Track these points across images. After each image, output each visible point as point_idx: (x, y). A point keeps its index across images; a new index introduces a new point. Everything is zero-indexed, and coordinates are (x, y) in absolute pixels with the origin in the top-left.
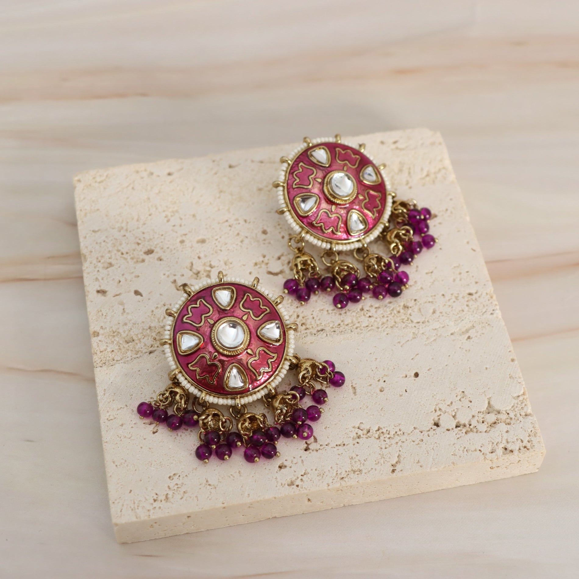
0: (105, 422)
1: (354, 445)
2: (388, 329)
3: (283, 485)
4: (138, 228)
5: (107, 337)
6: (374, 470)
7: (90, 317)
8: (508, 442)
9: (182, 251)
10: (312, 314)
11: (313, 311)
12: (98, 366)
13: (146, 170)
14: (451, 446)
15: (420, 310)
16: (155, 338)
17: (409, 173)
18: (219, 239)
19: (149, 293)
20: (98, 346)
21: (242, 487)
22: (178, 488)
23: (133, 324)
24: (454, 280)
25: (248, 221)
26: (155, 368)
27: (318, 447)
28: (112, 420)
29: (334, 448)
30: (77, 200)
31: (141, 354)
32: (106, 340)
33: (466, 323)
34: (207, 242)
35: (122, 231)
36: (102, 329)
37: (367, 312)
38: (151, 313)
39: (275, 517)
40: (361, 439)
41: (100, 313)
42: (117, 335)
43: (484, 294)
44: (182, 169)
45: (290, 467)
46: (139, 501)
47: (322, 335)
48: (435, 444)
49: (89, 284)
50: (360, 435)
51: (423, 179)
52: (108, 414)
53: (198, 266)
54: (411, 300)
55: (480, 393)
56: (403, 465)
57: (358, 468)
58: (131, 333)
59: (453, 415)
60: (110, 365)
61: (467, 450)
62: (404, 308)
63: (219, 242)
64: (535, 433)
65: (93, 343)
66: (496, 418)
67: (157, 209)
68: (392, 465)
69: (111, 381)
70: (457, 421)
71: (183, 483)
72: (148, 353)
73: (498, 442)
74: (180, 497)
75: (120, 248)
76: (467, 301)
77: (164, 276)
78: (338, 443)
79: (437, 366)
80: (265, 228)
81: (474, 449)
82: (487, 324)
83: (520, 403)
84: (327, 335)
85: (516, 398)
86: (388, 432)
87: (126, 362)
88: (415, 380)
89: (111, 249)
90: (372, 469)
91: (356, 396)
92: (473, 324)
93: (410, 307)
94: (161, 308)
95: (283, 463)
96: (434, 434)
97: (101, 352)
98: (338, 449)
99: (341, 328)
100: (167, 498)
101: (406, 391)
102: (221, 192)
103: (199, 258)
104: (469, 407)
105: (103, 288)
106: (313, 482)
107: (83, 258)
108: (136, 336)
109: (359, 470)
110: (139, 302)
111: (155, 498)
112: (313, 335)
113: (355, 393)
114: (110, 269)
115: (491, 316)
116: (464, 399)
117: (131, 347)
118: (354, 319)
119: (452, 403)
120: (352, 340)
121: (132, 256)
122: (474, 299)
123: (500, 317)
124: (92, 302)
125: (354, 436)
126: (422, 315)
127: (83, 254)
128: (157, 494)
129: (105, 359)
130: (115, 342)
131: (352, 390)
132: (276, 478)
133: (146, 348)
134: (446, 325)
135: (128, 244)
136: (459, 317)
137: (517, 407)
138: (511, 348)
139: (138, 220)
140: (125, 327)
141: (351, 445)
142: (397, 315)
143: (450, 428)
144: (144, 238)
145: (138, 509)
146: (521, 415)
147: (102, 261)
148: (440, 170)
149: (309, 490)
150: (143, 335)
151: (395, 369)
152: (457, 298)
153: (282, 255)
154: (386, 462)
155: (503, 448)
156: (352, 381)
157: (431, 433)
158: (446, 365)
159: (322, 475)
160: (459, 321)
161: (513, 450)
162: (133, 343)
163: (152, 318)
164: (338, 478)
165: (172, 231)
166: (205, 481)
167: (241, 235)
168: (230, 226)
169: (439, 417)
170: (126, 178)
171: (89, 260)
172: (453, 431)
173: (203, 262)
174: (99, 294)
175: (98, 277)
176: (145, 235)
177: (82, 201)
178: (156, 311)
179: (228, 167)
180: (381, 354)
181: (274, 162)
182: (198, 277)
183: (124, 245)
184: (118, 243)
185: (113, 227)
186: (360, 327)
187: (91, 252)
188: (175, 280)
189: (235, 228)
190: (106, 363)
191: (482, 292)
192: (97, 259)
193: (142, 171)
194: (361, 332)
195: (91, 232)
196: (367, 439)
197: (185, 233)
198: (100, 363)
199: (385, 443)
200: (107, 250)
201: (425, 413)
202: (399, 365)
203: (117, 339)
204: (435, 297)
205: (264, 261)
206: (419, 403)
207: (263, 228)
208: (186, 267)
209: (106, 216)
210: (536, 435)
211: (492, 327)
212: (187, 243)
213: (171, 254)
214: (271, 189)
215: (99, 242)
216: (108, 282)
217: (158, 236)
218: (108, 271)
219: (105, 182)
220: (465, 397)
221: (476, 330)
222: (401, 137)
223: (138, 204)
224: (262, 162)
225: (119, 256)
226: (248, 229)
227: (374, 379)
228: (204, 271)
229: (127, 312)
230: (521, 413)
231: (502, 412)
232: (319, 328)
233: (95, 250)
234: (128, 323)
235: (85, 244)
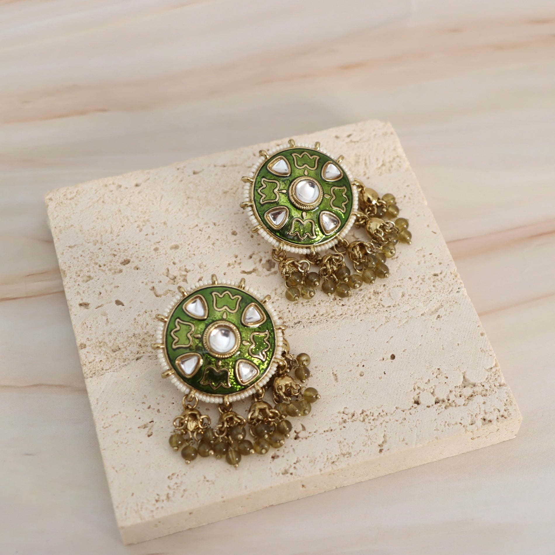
0: (100, 430)
1: (341, 429)
2: (361, 316)
3: (278, 474)
4: (112, 240)
5: (94, 348)
6: (362, 452)
7: (75, 330)
8: (486, 413)
9: (157, 258)
10: (288, 308)
11: (288, 305)
12: (88, 376)
13: (113, 184)
14: (433, 422)
15: (389, 294)
16: (140, 345)
17: (366, 164)
18: (191, 244)
19: (130, 302)
20: (86, 358)
21: (239, 480)
22: (178, 486)
23: (118, 333)
24: (419, 263)
25: (218, 224)
26: (143, 374)
27: (307, 434)
28: (107, 427)
29: (323, 434)
30: (50, 218)
31: (129, 362)
32: (93, 351)
33: (434, 303)
34: (180, 247)
35: (97, 244)
36: (89, 340)
37: (339, 301)
38: (134, 321)
39: (272, 505)
40: (347, 423)
41: (85, 326)
42: (104, 345)
43: (449, 274)
44: (149, 179)
45: (283, 457)
46: (142, 503)
47: (300, 327)
48: (418, 421)
49: (72, 298)
50: (346, 420)
51: (380, 168)
52: (103, 422)
53: (174, 272)
54: (380, 286)
55: (455, 368)
56: (390, 445)
57: (347, 451)
58: (117, 342)
59: (432, 392)
60: (100, 374)
61: (448, 424)
62: (374, 294)
63: (191, 246)
64: (510, 402)
65: (81, 354)
66: (472, 391)
67: (128, 220)
68: (379, 446)
69: (102, 390)
70: (436, 397)
71: (182, 482)
72: (135, 360)
73: (476, 414)
74: (181, 495)
75: (97, 261)
76: (434, 282)
77: (143, 284)
78: (326, 429)
79: (411, 347)
80: (234, 229)
81: (455, 422)
82: (454, 302)
83: (493, 375)
84: (304, 326)
85: (489, 370)
86: (372, 414)
87: (115, 371)
88: (392, 362)
89: (88, 262)
91: (338, 383)
92: (441, 303)
93: (380, 293)
94: (143, 315)
95: (275, 454)
96: (415, 412)
97: (90, 363)
98: (326, 435)
99: (317, 319)
100: (168, 498)
101: (385, 374)
102: (188, 198)
103: (174, 263)
104: (445, 383)
105: (84, 301)
106: (306, 469)
107: (62, 274)
108: (122, 344)
109: (348, 453)
110: (121, 311)
111: (157, 499)
112: (291, 328)
113: (336, 380)
114: (90, 282)
115: (458, 294)
116: (440, 375)
117: (118, 355)
118: (328, 309)
119: (429, 381)
120: (328, 329)
121: (109, 267)
122: (439, 279)
123: (466, 294)
124: (76, 315)
125: (340, 421)
126: (393, 299)
127: (62, 270)
128: (158, 495)
129: (94, 369)
130: (102, 352)
131: (333, 377)
132: (270, 469)
133: (132, 355)
134: (416, 306)
135: (104, 256)
136: (428, 298)
137: (491, 379)
138: (480, 323)
139: (111, 233)
140: (110, 336)
141: (338, 430)
142: (368, 301)
143: (430, 405)
144: (119, 249)
145: (141, 510)
146: (495, 386)
147: (81, 275)
148: (394, 159)
149: (303, 477)
150: (128, 343)
151: (372, 353)
152: (423, 280)
153: (254, 254)
154: (373, 443)
155: (481, 419)
156: (332, 369)
157: (413, 411)
158: (420, 345)
160: (428, 302)
161: (491, 420)
162: (120, 352)
163: (136, 325)
164: (329, 463)
165: (145, 240)
166: (203, 478)
167: (212, 238)
168: (200, 230)
169: (418, 395)
170: (96, 193)
171: (68, 275)
172: (433, 407)
173: (179, 268)
174: (82, 307)
175: (79, 291)
176: (120, 247)
177: (55, 218)
178: (138, 319)
179: (192, 173)
180: (357, 340)
181: (236, 165)
182: (175, 282)
183: (101, 258)
184: (95, 256)
185: (88, 241)
186: (334, 316)
187: (70, 267)
188: (153, 287)
189: (205, 232)
190: (96, 373)
191: (446, 272)
192: (77, 273)
193: (110, 184)
194: (336, 320)
195: (68, 248)
196: (352, 423)
197: (158, 241)
198: (89, 373)
199: (370, 424)
200: (85, 264)
201: (405, 393)
202: (375, 349)
203: (104, 349)
204: (402, 281)
205: (237, 261)
206: (398, 383)
207: (232, 230)
208: (163, 273)
209: (81, 231)
210: (512, 403)
211: (460, 304)
212: (161, 250)
213: (147, 262)
214: (236, 191)
215: (76, 257)
216: (89, 295)
217: (132, 246)
218: (88, 284)
219: (75, 198)
220: (441, 374)
221: (444, 309)
222: (354, 130)
223: (110, 217)
224: (224, 166)
225: (97, 268)
226: (218, 231)
227: (353, 365)
228: (180, 276)
229: (111, 322)
230: (495, 385)
231: (477, 385)
232: (296, 321)
233: (73, 265)
234: (113, 333)
235: (62, 261)
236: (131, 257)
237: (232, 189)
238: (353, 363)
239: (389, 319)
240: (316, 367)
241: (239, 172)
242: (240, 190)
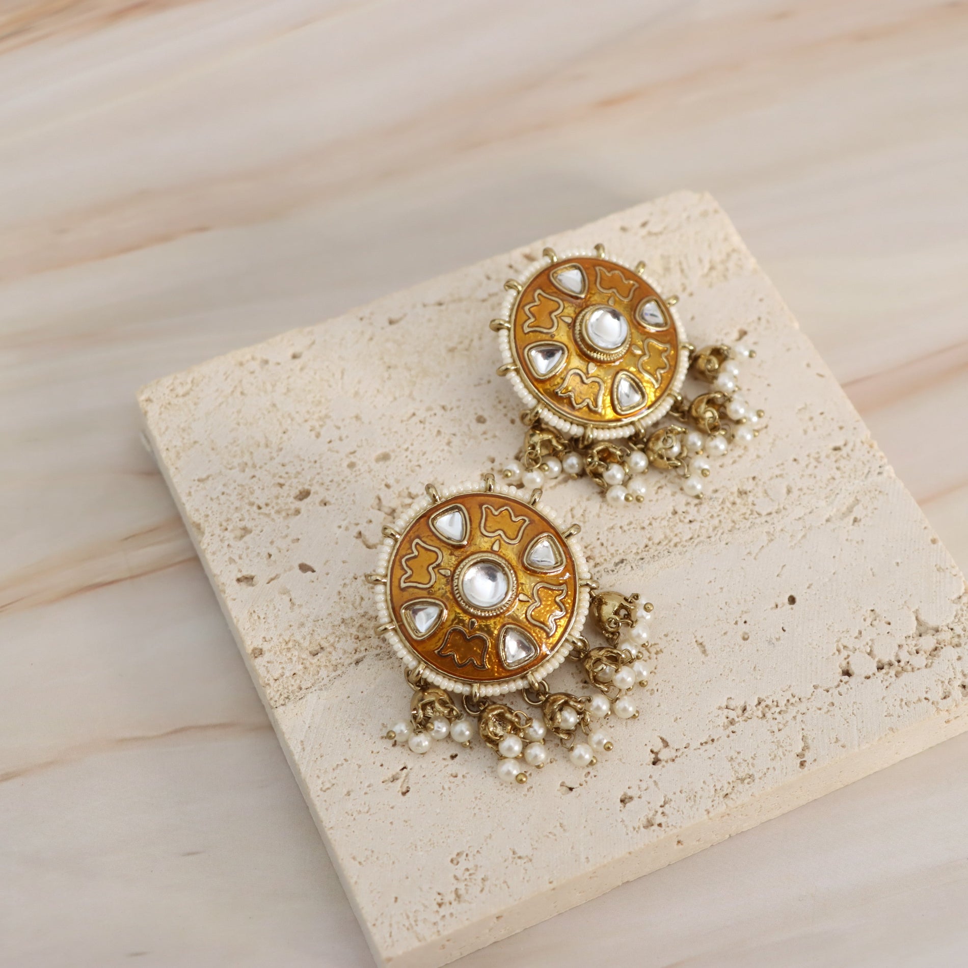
0: (318, 796)
1: (728, 736)
2: (725, 536)
3: (637, 829)
4: (272, 459)
5: (278, 653)
6: (771, 770)
7: (240, 627)
8: (964, 675)
9: (356, 481)
10: (598, 539)
11: (598, 533)
12: (278, 704)
13: (253, 359)
14: (879, 702)
15: (766, 492)
16: (356, 637)
17: (682, 271)
18: (411, 448)
19: (325, 564)
20: (268, 672)
21: (572, 848)
22: (470, 875)
23: (315, 621)
24: (805, 432)
25: (449, 407)
26: (373, 687)
27: (674, 754)
28: (328, 789)
29: (699, 749)
30: (155, 433)
31: (344, 669)
33: (844, 498)
34: (393, 455)
35: (247, 470)
36: (266, 641)
37: (684, 514)
38: (338, 597)
39: (627, 882)
40: (737, 725)
41: (255, 616)
42: (294, 646)
43: (859, 445)
44: (313, 343)
45: (640, 797)
46: (415, 912)
47: (625, 569)
48: (855, 705)
49: (221, 571)
50: (733, 719)
51: (707, 275)
52: (320, 781)
53: (391, 500)
54: (748, 479)
55: (899, 606)
56: (815, 752)
57: (746, 772)
58: (316, 637)
59: (869, 651)
60: (298, 698)
61: (906, 703)
62: (740, 495)
63: (412, 452)
65: (257, 668)
66: (935, 641)
67: (292, 419)
68: (798, 755)
69: (307, 726)
70: (877, 659)
71: (476, 866)
72: (353, 664)
73: (950, 679)
74: (480, 889)
75: (252, 500)
76: (836, 461)
77: (341, 530)
78: (703, 741)
79: (819, 578)
80: (480, 413)
81: (917, 699)
82: (877, 492)
83: (965, 608)
84: (632, 567)
85: (956, 601)
86: (775, 703)
87: (323, 688)
88: (792, 609)
89: (237, 504)
90: (768, 769)
91: (709, 657)
92: (856, 497)
93: (750, 492)
94: (351, 584)
95: (625, 794)
96: (848, 689)
97: (276, 680)
98: (706, 750)
99: (652, 551)
100: (458, 896)
101: (784, 631)
102: (389, 367)
103: (388, 486)
104: (888, 633)
105: (245, 573)
106: (683, 814)
107: (194, 529)
108: (325, 640)
109: (748, 776)
110: (313, 582)
111: (440, 901)
112: (611, 572)
113: (704, 652)
114: (247, 538)
115: (880, 477)
116: (878, 621)
117: (323, 660)
118: (668, 531)
119: (860, 633)
120: (674, 567)
121: (276, 508)
122: (845, 455)
123: (893, 475)
124: (234, 600)
125: (724, 723)
126: (773, 500)
127: (193, 522)
128: (440, 894)
129: (286, 691)
130: (294, 659)
131: (698, 648)
132: (623, 821)
133: (348, 657)
134: (814, 508)
135: (263, 489)
136: (831, 490)
137: (962, 615)
138: (926, 523)
139: (267, 446)
140: (303, 629)
141: (724, 738)
142: (732, 509)
143: (870, 674)
144: (287, 473)
145: (417, 925)
147: (230, 528)
148: (728, 255)
149: (681, 827)
150: (336, 636)
151: (756, 599)
152: (817, 460)
154: (787, 753)
155: (959, 686)
156: (694, 634)
157: (843, 688)
158: (834, 574)
159: (693, 798)
160: (833, 497)
162: (324, 653)
163: (343, 604)
164: (719, 797)
165: (329, 452)
166: (511, 853)
167: (445, 433)
168: (421, 422)
169: (847, 660)
170: (226, 379)
171: (207, 531)
172: (875, 677)
173: (397, 492)
174: (242, 583)
175: (231, 556)
176: (288, 468)
177: (164, 433)
178: (345, 592)
179: (387, 324)
180: (727, 578)
181: (460, 300)
182: (394, 518)
183: (258, 492)
184: (247, 490)
185: (230, 466)
186: (680, 542)
187: (207, 516)
188: (360, 533)
189: (431, 423)
190: (290, 697)
191: (854, 441)
192: (221, 525)
193: (248, 361)
194: (685, 549)
195: (197, 483)
196: (746, 723)
197: (352, 451)
198: (279, 699)
199: (776, 721)
200: (233, 507)
201: (824, 659)
202: (760, 590)
203: (296, 653)
204: (783, 467)
205: (494, 468)
206: (810, 644)
207: (476, 414)
208: (371, 506)
209: (213, 449)
211: (887, 494)
212: (360, 465)
213: (341, 490)
214: (470, 345)
215: (214, 496)
216: (251, 560)
217: (309, 465)
218: (245, 543)
219: (192, 393)
220: (878, 619)
221: (863, 506)
222: (651, 214)
223: (259, 419)
224: (440, 304)
225: (255, 512)
226: (452, 420)
227: (728, 623)
228: (402, 506)
229: (299, 603)
231: (942, 629)
232: (617, 560)
233: (212, 512)
234: (306, 622)
235: (192, 506)
236: (310, 485)
237: (461, 343)
238: (727, 619)
239: (773, 535)
240: (666, 635)
241: (468, 312)
242: (476, 343)
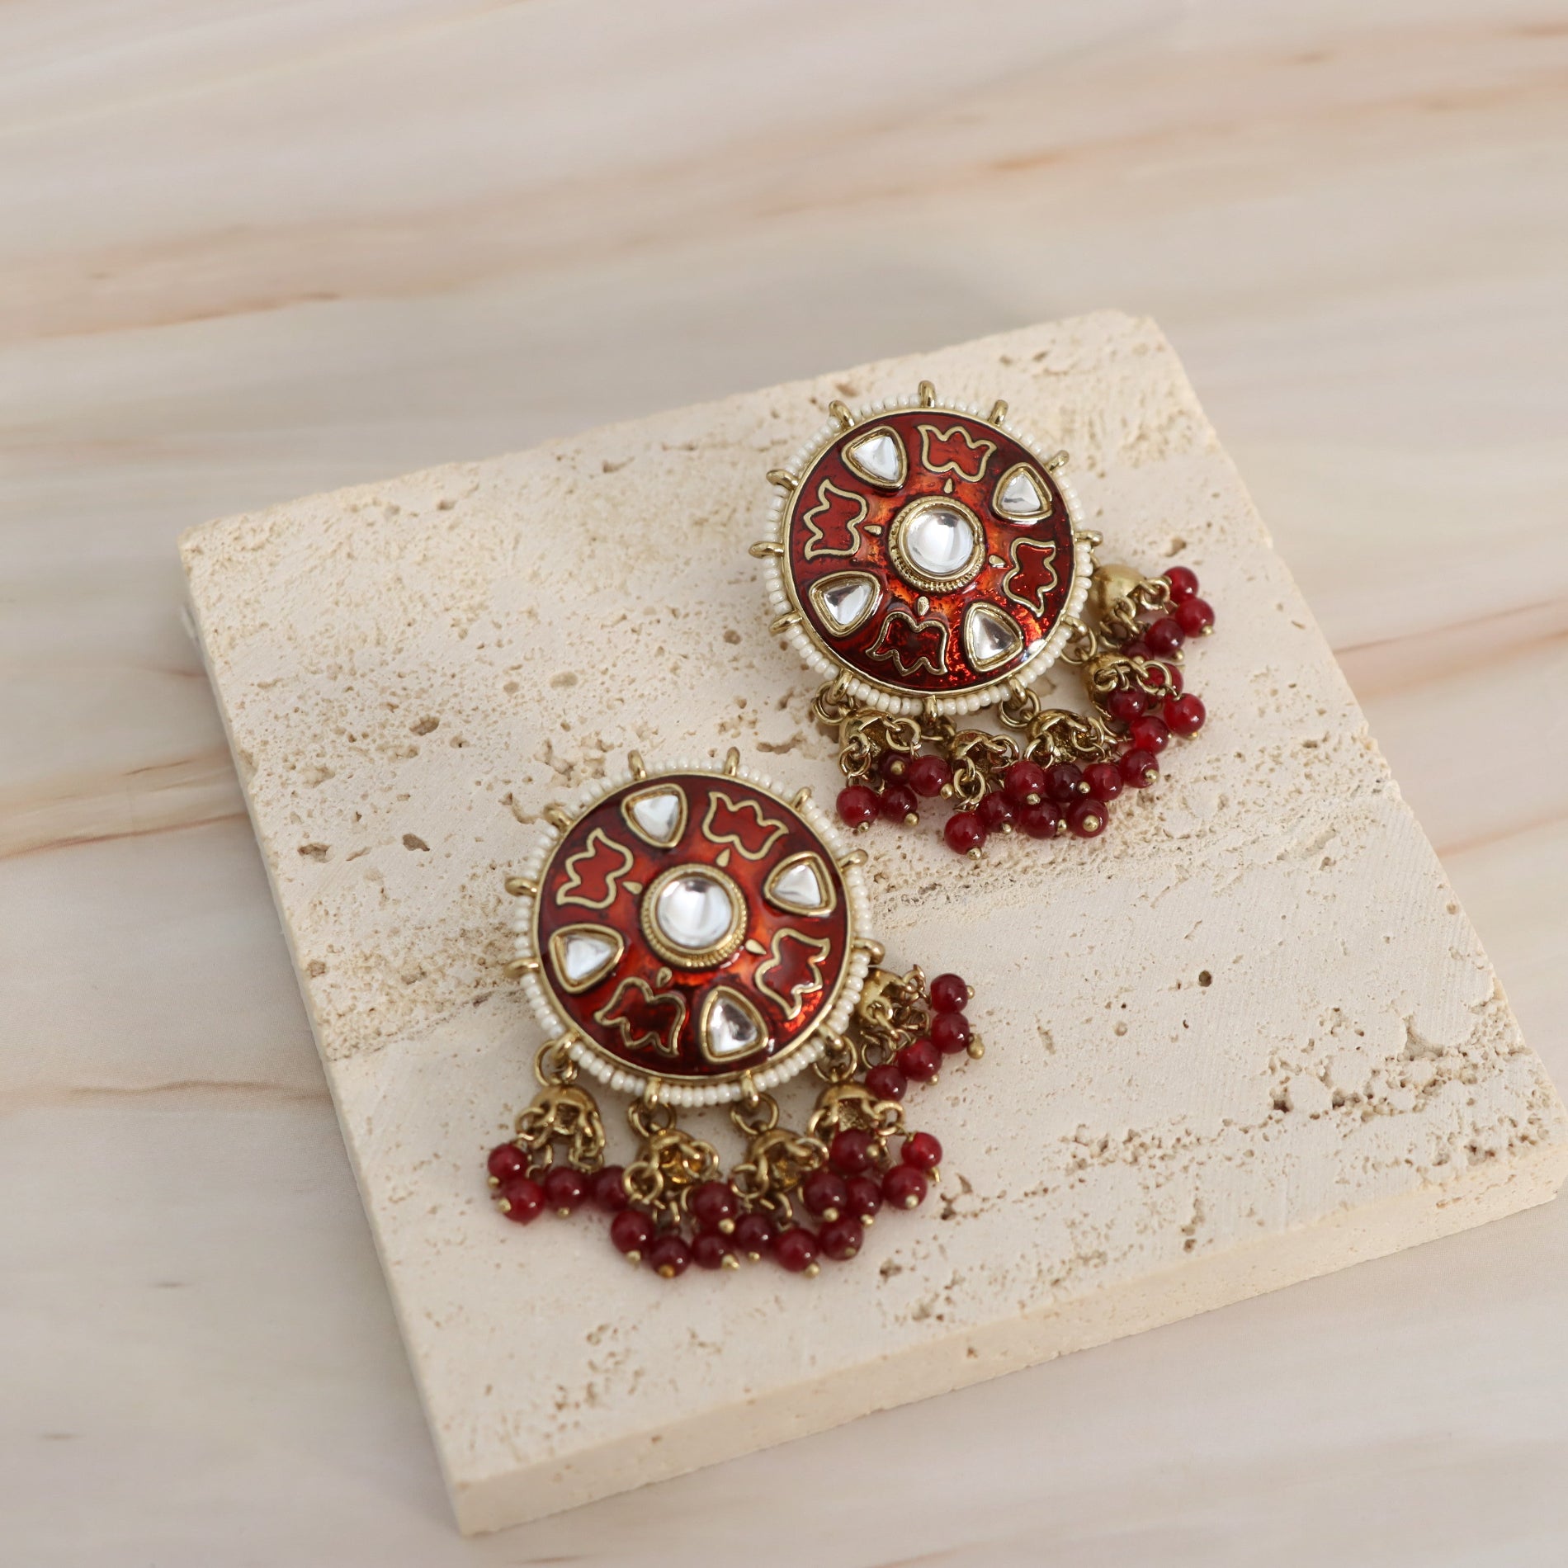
0: (384, 1209)
1: (1072, 1187)
2: (1108, 864)
3: (901, 1319)
4: (383, 663)
5: (350, 973)
6: (1136, 1249)
7: (294, 924)
8: (1476, 1131)
9: (515, 714)
10: (899, 847)
11: (900, 838)
12: (338, 1055)
13: (375, 503)
14: (1329, 1159)
15: (1184, 802)
16: (482, 961)
17: (1093, 436)
19: (446, 840)
20: (330, 1001)
21: (790, 1339)
22: (617, 1363)
23: (417, 929)
24: (1262, 713)
25: (683, 612)
26: (497, 1043)
27: (977, 1205)
28: (402, 1199)
30: (200, 603)
31: (453, 1010)
32: (348, 983)
33: (1312, 824)
34: (580, 679)
35: (340, 677)
36: (333, 952)
38: (461, 894)
39: (881, 1411)
40: (1089, 1169)
41: (320, 911)
42: (378, 964)
43: (1347, 741)
44: (476, 488)
45: (913, 1269)
46: (517, 1413)
47: (937, 899)
48: (1288, 1159)
49: (276, 833)
50: (1084, 1160)
51: (1132, 447)
52: (390, 1186)
53: (568, 750)
55: (1381, 1007)
56: (1213, 1227)
57: (1094, 1248)
58: (415, 952)
59: (1322, 1074)
60: (372, 1048)
61: (1373, 1165)
62: (1141, 802)
63: (612, 677)
64: (1543, 1097)
65: (313, 993)
66: (1435, 1071)
67: (425, 605)
68: (1184, 1230)
69: (381, 1094)
70: (1334, 1089)
71: (628, 1351)
72: (471, 1005)
73: (1451, 1134)
74: (629, 1389)
75: (342, 725)
76: (1306, 765)
77: (479, 787)
78: (1030, 1188)
79: (1255, 949)
80: (732, 626)
81: (1393, 1160)
82: (1368, 821)
83: (1490, 1022)
84: (948, 898)
85: (1478, 1009)
86: (1156, 1142)
87: (416, 1036)
88: (1204, 993)
89: (317, 729)
91: (1056, 1055)
92: (1332, 824)
93: (1158, 798)
94: (487, 876)
95: (890, 1261)
96: (1280, 1132)
97: (340, 1016)
98: (1032, 1205)
99: (984, 875)
100: (591, 1395)
101: (1186, 1026)
102: (594, 539)
103: (565, 727)
104: (1358, 1048)
105: (313, 840)
106: (981, 1303)
107: (239, 763)
108: (429, 960)
109: (1097, 1255)
110: (423, 865)
111: (560, 1400)
112: (912, 902)
113: (1050, 1046)
114: (326, 785)
115: (1376, 797)
116: (1343, 1027)
117: (421, 992)
119: (1312, 1043)
120: (1017, 905)
121: (379, 742)
122: (1322, 757)
123: (1399, 797)
124: (291, 880)
125: (1068, 1165)
126: (1194, 816)
127: (242, 752)
128: (561, 1388)
129: (354, 1034)
130: (375, 985)
131: (1040, 1039)
132: (879, 1304)
133: (463, 992)
134: (1261, 835)
135: (362, 710)
136: (1293, 810)
138: (1444, 879)
139: (378, 643)
140: (395, 940)
141: (1065, 1189)
142: (1126, 823)
143: (1320, 1111)
144: (405, 689)
145: (517, 1435)
146: (1498, 1054)
147: (299, 766)
148: (1171, 419)
149: (974, 1324)
151: (1147, 971)
152: (1276, 759)
153: (791, 695)
154: (1165, 1224)
155: (1465, 1147)
156: (1036, 1016)
157: (1272, 1130)
158: (1281, 944)
159: (1000, 1280)
160: (1294, 821)
161: (1494, 1149)
162: (425, 982)
163: (466, 906)
164: (1044, 1283)
165: (477, 663)
166: (688, 1336)
167: (670, 653)
168: (634, 631)
169: (1285, 1085)
170: (326, 531)
171: (262, 767)
172: (1328, 1117)
173: (579, 738)
174: (305, 856)
175: (296, 810)
176: (406, 682)
177: (214, 605)
178: (473, 887)
179: (600, 470)
180: (1102, 932)
181: (724, 445)
182: (569, 779)
183: (353, 714)
184: (336, 709)
185: (313, 669)
186: (1032, 867)
187: (265, 743)
188: (510, 797)
189: (649, 634)
190: (359, 1046)
191: (1340, 736)
192: (286, 761)
193: (366, 505)
194: (1039, 880)
195: (256, 689)
196: (1104, 1168)
197: (515, 665)
198: (341, 1046)
199: (1154, 1171)
200: (309, 733)
201: (1246, 1080)
202: (1154, 957)
203: (379, 976)
204: (1219, 764)
205: (743, 716)
206: (1226, 1053)
207: (725, 627)
208: (534, 756)
209: (290, 639)
210: (1549, 1102)
211: (1384, 826)
212: (525, 689)
213: (488, 726)
214: (730, 518)
215: (281, 714)
216: (326, 821)
217: (442, 680)
218: (322, 792)
219: (268, 547)
220: (1344, 1024)
221: (1342, 840)
222: (1053, 342)
223: (372, 598)
224: (691, 448)
225: (343, 746)
226: (685, 633)
227: (1095, 1004)
228: (585, 761)
229: (394, 897)
230: (1498, 1050)
231: (1448, 1052)
232: (925, 883)
233: (275, 737)
234: (402, 928)
235: (242, 725)
236: (440, 712)
237: (716, 512)
238: (1094, 998)
239: (1187, 871)
240: (990, 1013)
241: (734, 464)
242: (740, 516)
